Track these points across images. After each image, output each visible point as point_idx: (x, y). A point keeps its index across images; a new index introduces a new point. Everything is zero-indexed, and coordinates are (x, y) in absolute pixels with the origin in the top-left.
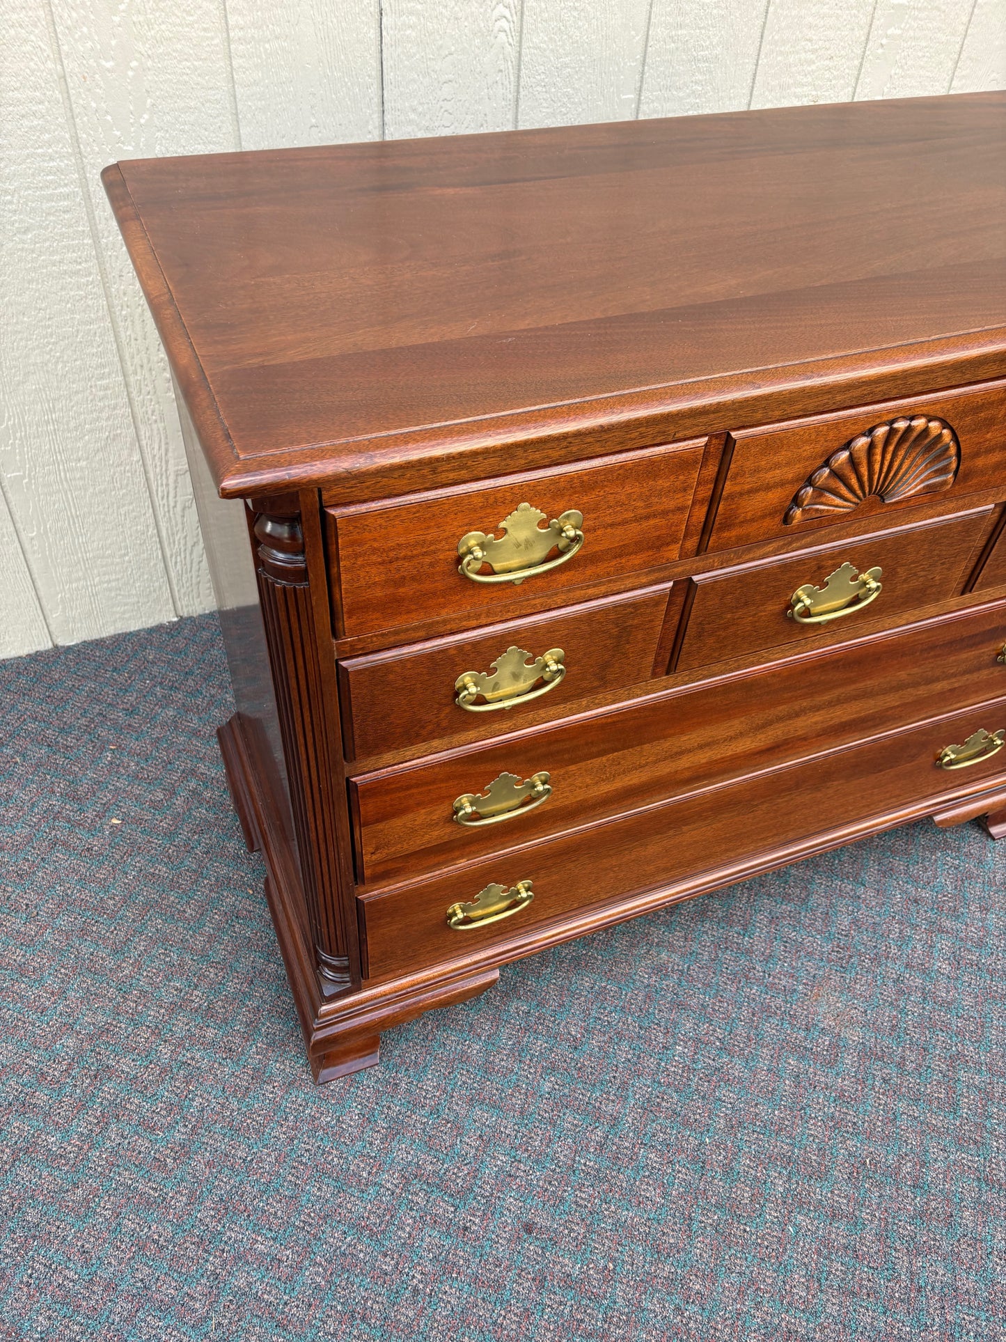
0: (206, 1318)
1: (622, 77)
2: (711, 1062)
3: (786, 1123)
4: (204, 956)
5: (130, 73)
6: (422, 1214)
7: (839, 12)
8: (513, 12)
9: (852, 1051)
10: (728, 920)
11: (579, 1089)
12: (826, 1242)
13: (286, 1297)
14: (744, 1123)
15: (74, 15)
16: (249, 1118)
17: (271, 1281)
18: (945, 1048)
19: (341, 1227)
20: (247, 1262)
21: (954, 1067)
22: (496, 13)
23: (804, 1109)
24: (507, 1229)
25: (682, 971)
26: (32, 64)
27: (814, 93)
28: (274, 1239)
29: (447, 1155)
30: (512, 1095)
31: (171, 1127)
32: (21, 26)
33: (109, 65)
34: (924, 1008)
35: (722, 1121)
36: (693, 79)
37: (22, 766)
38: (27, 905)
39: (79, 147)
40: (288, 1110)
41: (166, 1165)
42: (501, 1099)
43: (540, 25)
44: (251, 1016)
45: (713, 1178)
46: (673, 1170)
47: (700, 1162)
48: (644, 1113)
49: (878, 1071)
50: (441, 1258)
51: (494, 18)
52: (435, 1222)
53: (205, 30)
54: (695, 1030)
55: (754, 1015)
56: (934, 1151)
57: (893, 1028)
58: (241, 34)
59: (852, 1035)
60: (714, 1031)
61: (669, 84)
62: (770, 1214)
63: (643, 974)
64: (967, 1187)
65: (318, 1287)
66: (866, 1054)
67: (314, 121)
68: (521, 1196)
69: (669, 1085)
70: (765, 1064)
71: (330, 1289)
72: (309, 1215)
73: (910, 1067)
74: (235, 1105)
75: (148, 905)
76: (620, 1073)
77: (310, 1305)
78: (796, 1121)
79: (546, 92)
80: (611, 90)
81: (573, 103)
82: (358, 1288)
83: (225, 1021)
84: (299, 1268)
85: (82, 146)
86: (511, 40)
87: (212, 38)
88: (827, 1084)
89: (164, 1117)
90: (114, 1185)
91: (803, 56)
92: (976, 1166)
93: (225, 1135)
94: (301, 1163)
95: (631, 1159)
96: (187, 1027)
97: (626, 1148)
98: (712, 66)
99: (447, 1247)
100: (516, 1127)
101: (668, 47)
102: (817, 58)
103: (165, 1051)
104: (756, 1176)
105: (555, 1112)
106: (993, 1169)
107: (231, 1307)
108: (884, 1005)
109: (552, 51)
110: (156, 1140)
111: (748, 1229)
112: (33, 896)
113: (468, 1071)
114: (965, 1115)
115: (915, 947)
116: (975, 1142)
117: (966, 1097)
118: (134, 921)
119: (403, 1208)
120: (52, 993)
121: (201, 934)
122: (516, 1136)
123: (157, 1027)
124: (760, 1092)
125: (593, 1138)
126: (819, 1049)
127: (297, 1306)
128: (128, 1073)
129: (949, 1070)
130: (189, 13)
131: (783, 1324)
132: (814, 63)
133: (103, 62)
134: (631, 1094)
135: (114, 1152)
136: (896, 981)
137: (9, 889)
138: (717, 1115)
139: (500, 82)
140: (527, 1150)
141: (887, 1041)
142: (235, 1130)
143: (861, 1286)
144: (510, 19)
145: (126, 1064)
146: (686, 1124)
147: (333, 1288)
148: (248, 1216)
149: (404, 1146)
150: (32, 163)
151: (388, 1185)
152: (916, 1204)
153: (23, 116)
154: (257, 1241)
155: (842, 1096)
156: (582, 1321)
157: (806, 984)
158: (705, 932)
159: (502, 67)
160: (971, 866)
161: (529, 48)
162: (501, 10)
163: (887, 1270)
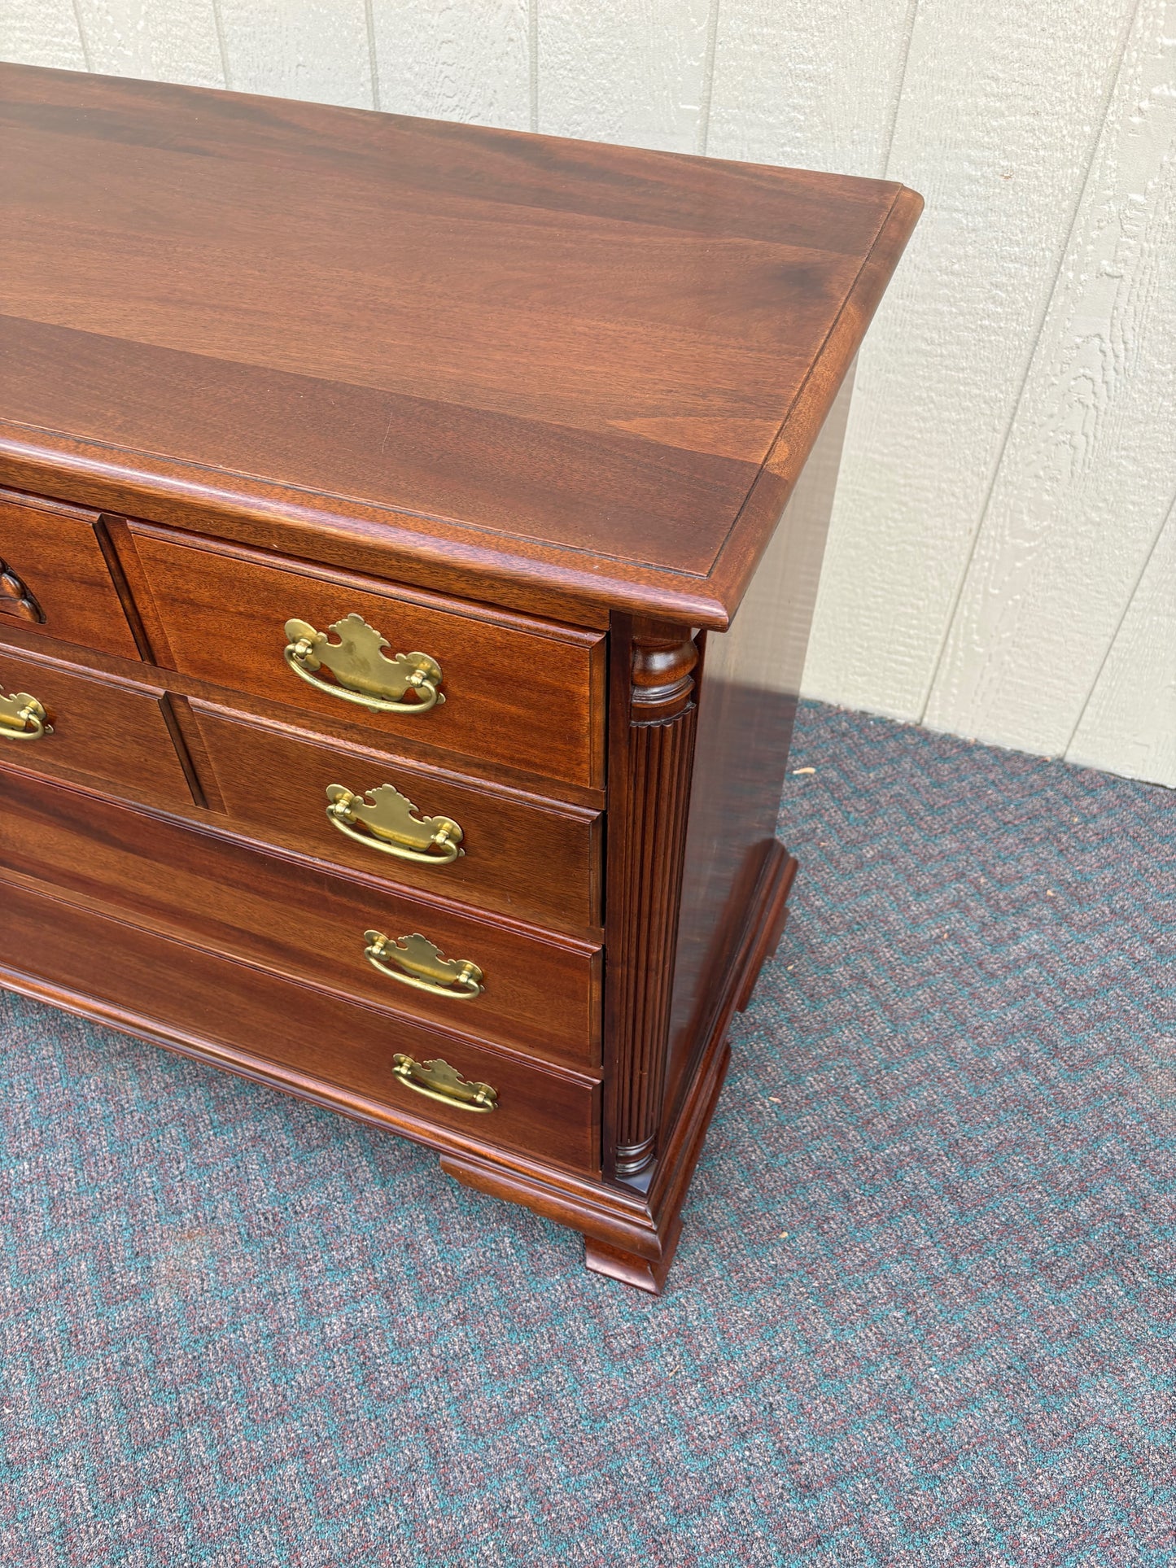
1: (679, 79)
2: (29, 1200)
7: (1050, 42)
18: (217, 1394)
21: (197, 1417)
25: (123, 1109)
27: (1004, 163)
34: (257, 1342)
36: (790, 102)
54: (59, 1163)
55: (117, 1198)
57: (204, 1329)
59: (163, 1298)
60: (70, 1179)
61: (751, 101)
63: (91, 1085)
64: (43, 1519)
66: (148, 1323)
70: (61, 1245)
73: (163, 1375)
79: (573, 78)
80: (665, 94)
81: (611, 101)
88: (78, 1312)
91: (982, 101)
98: (820, 87)
101: (747, 49)
102: (1008, 108)
108: (230, 1302)
109: (578, 26)
115: (339, 1285)
116: (110, 1495)
126: (119, 1279)
129: (189, 1415)
132: (1002, 115)
139: (511, 54)
141: (181, 1334)
155: (75, 1333)
157: (197, 1218)
158: (189, 1096)
159: (513, 36)
160: (520, 1269)
161: (548, 16)
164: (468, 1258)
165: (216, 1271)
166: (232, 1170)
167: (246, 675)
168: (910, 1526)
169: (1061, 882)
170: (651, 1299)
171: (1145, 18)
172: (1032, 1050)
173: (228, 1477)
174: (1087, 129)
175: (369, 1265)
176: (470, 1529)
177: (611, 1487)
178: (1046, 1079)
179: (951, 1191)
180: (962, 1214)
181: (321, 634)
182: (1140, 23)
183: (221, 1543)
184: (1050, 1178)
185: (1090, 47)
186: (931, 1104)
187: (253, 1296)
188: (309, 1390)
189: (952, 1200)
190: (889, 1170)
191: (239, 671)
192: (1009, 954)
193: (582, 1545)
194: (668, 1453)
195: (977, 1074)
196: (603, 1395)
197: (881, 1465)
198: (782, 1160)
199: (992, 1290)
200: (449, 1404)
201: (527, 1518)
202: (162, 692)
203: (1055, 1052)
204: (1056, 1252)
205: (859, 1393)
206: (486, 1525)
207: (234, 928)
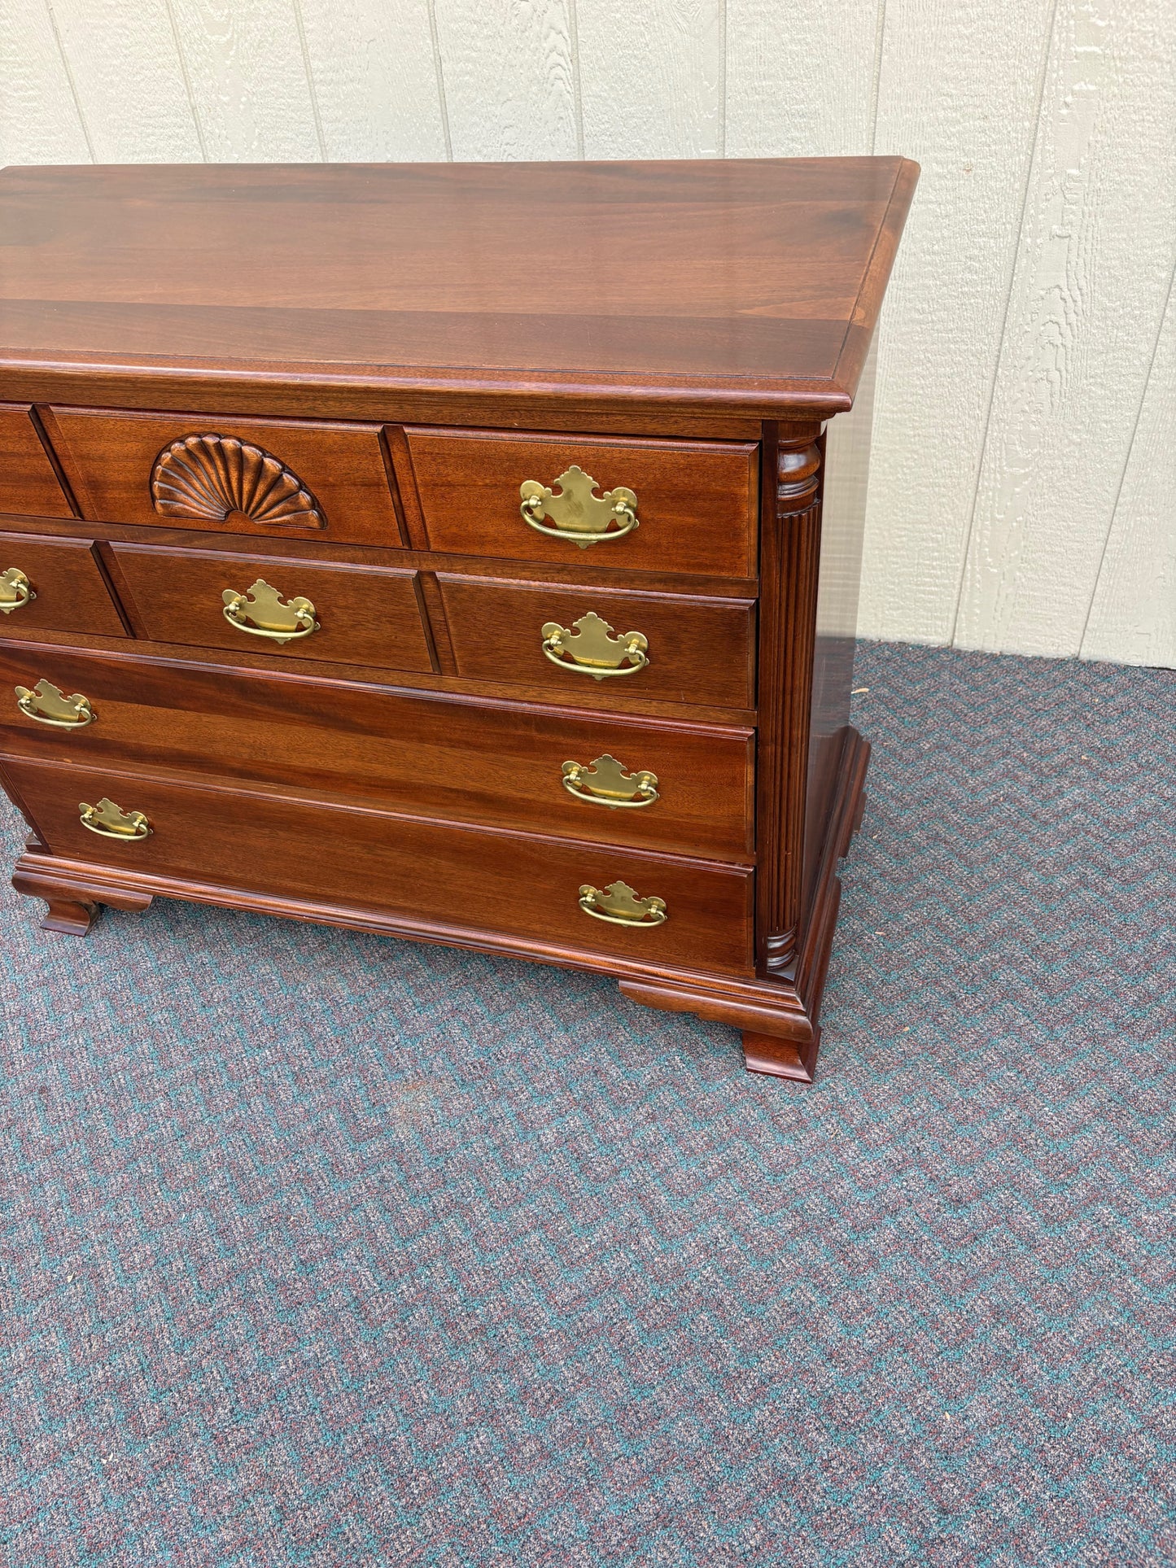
1: (699, 130)
2: (276, 1076)
3: (272, 1152)
5: (242, 107)
7: (989, 61)
8: (569, 60)
9: (386, 1142)
10: (419, 990)
12: (195, 1243)
15: (199, 59)
21: (450, 1211)
22: (550, 61)
23: (297, 1153)
24: (32, 1081)
25: (338, 1004)
26: (173, 96)
27: (964, 160)
30: (132, 1008)
32: (164, 67)
33: (226, 99)
34: (487, 1154)
35: (232, 1118)
36: (789, 136)
42: (123, 1005)
43: (598, 73)
45: (180, 1147)
46: (163, 1124)
47: (186, 1131)
48: (192, 1076)
49: (389, 1170)
51: (548, 66)
54: (294, 1048)
55: (347, 1068)
56: (350, 1255)
58: (322, 77)
60: (306, 1058)
61: (757, 140)
62: (184, 1197)
63: (308, 990)
64: (340, 1296)
66: (394, 1152)
68: (63, 1069)
70: (310, 1105)
73: (415, 1185)
76: (210, 1041)
78: (281, 1156)
79: (612, 142)
80: (688, 144)
86: (569, 88)
88: (335, 1150)
91: (941, 114)
92: (367, 1288)
95: (149, 1097)
97: (154, 1088)
101: (751, 99)
102: (963, 117)
106: (377, 1302)
109: (615, 100)
111: (159, 1194)
114: (409, 1249)
115: (545, 1106)
116: (390, 1273)
117: (429, 1238)
122: (104, 1033)
124: (282, 1119)
125: (144, 1068)
126: (363, 1123)
129: (442, 1210)
130: (280, 58)
131: (102, 1267)
132: (959, 123)
133: (221, 97)
136: (492, 1119)
138: (233, 1112)
139: (562, 129)
140: (99, 1046)
141: (423, 1156)
143: (177, 1290)
144: (566, 67)
146: (207, 1103)
152: (286, 1274)
155: (335, 1165)
157: (418, 1074)
158: (391, 988)
159: (562, 115)
160: (692, 1077)
161: (589, 96)
162: (554, 57)
163: (207, 1295)
164: (647, 1075)
165: (442, 1109)
166: (438, 1036)
167: (486, 539)
168: (1048, 1220)
169: (1092, 749)
170: (805, 1086)
171: (1060, 34)
172: (1089, 873)
173: (484, 1250)
174: (1027, 124)
175: (566, 1088)
176: (689, 1260)
177: (798, 1219)
178: (1104, 893)
179: (1039, 982)
180: (1051, 998)
181: (548, 489)
182: (1056, 38)
183: (489, 1296)
184: (1121, 964)
185: (1020, 61)
186: (1012, 922)
187: (475, 1122)
188: (536, 1182)
189: (1041, 988)
190: (984, 973)
191: (480, 536)
192: (1057, 806)
193: (783, 1260)
194: (840, 1190)
195: (1046, 896)
196: (779, 1157)
197: (1016, 1179)
198: (894, 976)
199: (1086, 1047)
200: (654, 1178)
201: (735, 1247)
202: (414, 572)
203: (1109, 872)
204: (1134, 1016)
205: (989, 1131)
206: (702, 1257)
207: (452, 790)
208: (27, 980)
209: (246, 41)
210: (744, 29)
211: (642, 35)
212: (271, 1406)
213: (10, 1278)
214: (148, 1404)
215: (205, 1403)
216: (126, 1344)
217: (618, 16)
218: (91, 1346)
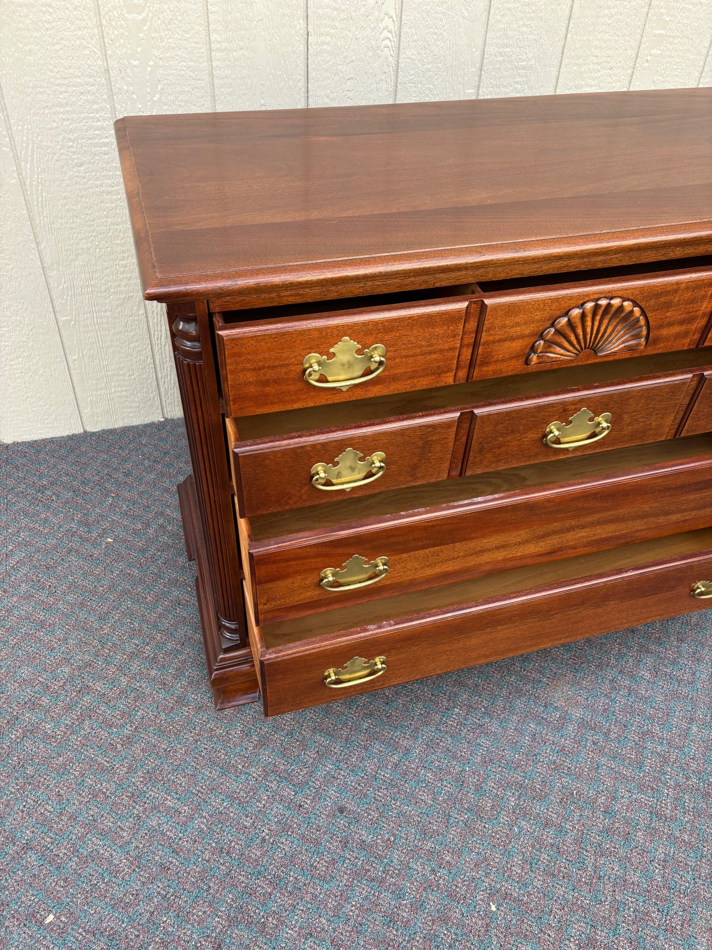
0: (129, 843)
2: (477, 721)
3: (522, 763)
4: (155, 626)
5: (149, 69)
6: (274, 794)
7: (617, 38)
8: (394, 35)
9: (574, 722)
11: (386, 729)
12: (539, 840)
13: (181, 835)
14: (494, 760)
15: (116, 32)
16: (171, 726)
17: (172, 824)
18: (639, 726)
19: (221, 797)
20: (159, 811)
21: (644, 739)
22: (383, 36)
23: (536, 755)
24: (327, 809)
26: (89, 61)
28: (178, 799)
29: (294, 761)
30: (342, 728)
31: (122, 726)
32: (83, 38)
33: (136, 63)
34: (628, 700)
35: (479, 758)
36: (515, 80)
37: (56, 502)
38: (50, 586)
39: (115, 114)
40: (196, 723)
41: (116, 748)
42: (334, 730)
43: (411, 44)
44: (180, 664)
45: (468, 792)
46: (442, 785)
47: (460, 781)
48: (427, 748)
49: (590, 736)
50: (282, 822)
51: (381, 39)
52: (281, 800)
53: (196, 43)
54: (469, 699)
55: (510, 694)
56: (622, 791)
57: (605, 710)
58: (218, 46)
59: (576, 712)
60: (482, 701)
61: (498, 83)
62: (503, 819)
64: (643, 817)
65: (202, 831)
66: (583, 725)
67: (263, 102)
68: (339, 790)
69: (446, 732)
70: (513, 725)
71: (209, 833)
72: (202, 787)
73: (613, 736)
74: (163, 716)
75: (125, 592)
76: (415, 722)
77: (195, 841)
78: (530, 762)
79: (415, 87)
81: (433, 94)
82: (227, 834)
83: (163, 666)
84: (191, 818)
85: (117, 113)
86: (392, 53)
87: (200, 48)
88: (553, 742)
89: (119, 720)
90: (83, 757)
91: (591, 67)
92: (650, 804)
93: (155, 734)
94: (200, 755)
95: (415, 775)
96: (139, 668)
97: (412, 768)
98: (528, 72)
99: (287, 816)
100: (342, 749)
101: (497, 59)
102: (601, 68)
103: (124, 681)
104: (497, 794)
105: (368, 742)
106: (662, 807)
107: (146, 837)
108: (601, 695)
109: (419, 60)
110: (112, 732)
111: (487, 826)
112: (54, 581)
113: (314, 711)
114: (647, 771)
115: (628, 661)
116: (652, 789)
117: (650, 759)
118: (114, 601)
119: (262, 789)
120: (59, 640)
121: (155, 613)
122: (341, 754)
123: (120, 666)
124: (508, 742)
125: (391, 760)
126: (551, 719)
127: (187, 841)
128: (100, 691)
129: (640, 741)
130: (186, 32)
131: (503, 889)
132: (599, 71)
133: (132, 62)
134: (420, 736)
135: (85, 737)
136: (611, 681)
137: (40, 575)
138: (476, 754)
139: (384, 80)
140: (347, 763)
141: (600, 719)
142: (161, 732)
143: (559, 871)
144: (392, 39)
145: (99, 686)
146: (454, 757)
147: (211, 832)
148: (164, 784)
149: (267, 752)
150: (86, 123)
151: (255, 775)
152: (604, 824)
153: (82, 93)
154: (167, 799)
155: (563, 749)
156: (369, 871)
157: (549, 678)
159: (386, 70)
161: (404, 58)
162: (386, 33)
163: (579, 863)
165: (581, 689)
171: (649, 24)
182: (647, 26)
187: (606, 687)
188: (666, 700)
208: (246, 749)
209: (159, 19)
210: (499, 17)
211: (441, 20)
212: (674, 894)
213: (456, 934)
214: (616, 941)
215: (642, 918)
216: (567, 919)
217: (429, 8)
218: (549, 935)
